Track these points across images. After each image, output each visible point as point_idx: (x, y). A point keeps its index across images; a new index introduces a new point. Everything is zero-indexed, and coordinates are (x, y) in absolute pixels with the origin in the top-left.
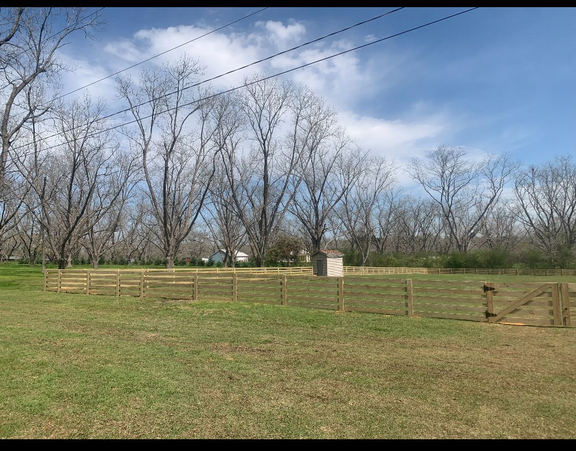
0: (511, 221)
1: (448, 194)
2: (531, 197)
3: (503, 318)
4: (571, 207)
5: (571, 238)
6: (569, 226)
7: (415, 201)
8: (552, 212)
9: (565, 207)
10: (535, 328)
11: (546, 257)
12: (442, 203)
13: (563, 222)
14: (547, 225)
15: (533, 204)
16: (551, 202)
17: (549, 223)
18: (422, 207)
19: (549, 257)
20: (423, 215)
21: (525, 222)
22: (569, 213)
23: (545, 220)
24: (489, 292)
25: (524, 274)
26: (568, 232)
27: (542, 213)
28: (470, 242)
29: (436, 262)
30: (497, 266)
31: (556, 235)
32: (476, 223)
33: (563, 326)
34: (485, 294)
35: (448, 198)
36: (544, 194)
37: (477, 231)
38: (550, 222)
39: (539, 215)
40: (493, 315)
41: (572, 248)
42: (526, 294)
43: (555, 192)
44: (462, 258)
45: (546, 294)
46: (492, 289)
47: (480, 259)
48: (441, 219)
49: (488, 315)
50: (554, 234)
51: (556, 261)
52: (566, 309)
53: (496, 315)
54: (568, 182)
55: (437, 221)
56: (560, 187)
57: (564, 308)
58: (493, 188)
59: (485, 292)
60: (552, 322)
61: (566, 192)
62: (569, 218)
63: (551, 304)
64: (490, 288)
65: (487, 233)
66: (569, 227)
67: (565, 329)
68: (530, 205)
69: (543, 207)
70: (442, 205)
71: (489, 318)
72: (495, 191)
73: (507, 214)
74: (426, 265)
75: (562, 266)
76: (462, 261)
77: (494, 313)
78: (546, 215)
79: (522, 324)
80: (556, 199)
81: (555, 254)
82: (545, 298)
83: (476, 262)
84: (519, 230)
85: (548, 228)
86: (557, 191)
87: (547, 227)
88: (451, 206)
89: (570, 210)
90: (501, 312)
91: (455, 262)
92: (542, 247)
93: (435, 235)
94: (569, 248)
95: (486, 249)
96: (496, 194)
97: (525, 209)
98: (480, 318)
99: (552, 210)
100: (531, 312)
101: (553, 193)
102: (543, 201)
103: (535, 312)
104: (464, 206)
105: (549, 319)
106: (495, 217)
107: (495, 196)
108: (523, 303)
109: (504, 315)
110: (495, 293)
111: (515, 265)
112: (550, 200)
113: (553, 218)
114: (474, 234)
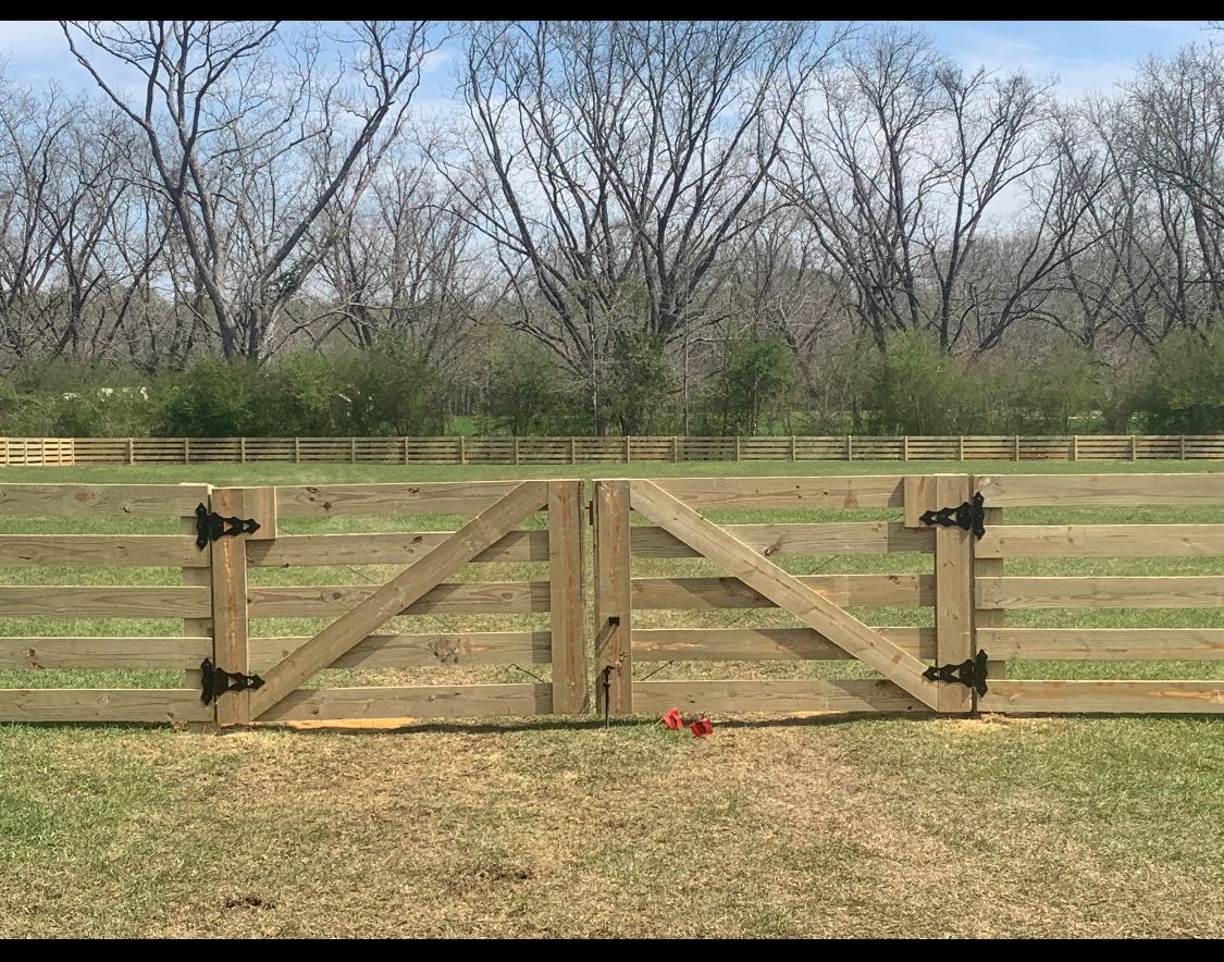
0: (454, 233)
1: (182, 83)
2: (527, 123)
3: (294, 696)
4: (673, 177)
5: (664, 305)
6: (659, 253)
7: (27, 106)
8: (603, 197)
9: (649, 172)
10: (457, 740)
11: (571, 386)
12: (154, 126)
13: (641, 238)
14: (581, 248)
15: (536, 155)
16: (602, 150)
17: (589, 242)
18: (65, 139)
19: (582, 383)
20: (69, 184)
21: (502, 236)
22: (662, 203)
23: (578, 229)
24: (226, 547)
25: (486, 457)
26: (657, 284)
27: (568, 195)
28: (275, 317)
29: (115, 408)
30: (385, 424)
31: (613, 292)
32: (303, 228)
33: (592, 714)
34: (201, 558)
35: (181, 102)
36: (577, 112)
37: (308, 263)
38: (594, 238)
39: (554, 204)
40: (244, 683)
41: (667, 350)
42: (421, 551)
43: (616, 110)
44: (235, 393)
45: (522, 547)
46: (238, 526)
47: (316, 397)
48: (154, 207)
49: (215, 681)
50: (605, 283)
51: (608, 402)
52: (614, 621)
53: (258, 682)
54: (666, 68)
55: (137, 218)
56: (636, 88)
57: (606, 615)
58: (378, 67)
59: (201, 544)
60: (545, 694)
61: (657, 110)
62: (662, 223)
63: (542, 597)
64: (233, 521)
65: (354, 281)
66: (661, 263)
67: (601, 734)
68: (522, 159)
69: (569, 167)
70: (151, 133)
71: (220, 701)
72: (385, 83)
73: (438, 200)
74: (69, 425)
75: (630, 424)
76: (234, 405)
77: (249, 669)
78: (581, 205)
79: (396, 723)
80: (622, 139)
81: (605, 373)
82: (512, 572)
83: (295, 409)
84: (478, 273)
85: (586, 261)
86: (626, 104)
87: (579, 256)
88: (192, 140)
89: (669, 188)
90: (289, 659)
91: (203, 409)
92: (560, 347)
93: (128, 282)
94: (657, 347)
95: (341, 349)
96: (388, 97)
97: (503, 176)
98: (172, 708)
99: (602, 187)
100: (443, 652)
101: (610, 112)
102: (573, 143)
103: (461, 651)
104: (256, 146)
105: (528, 683)
106: (390, 210)
107: (383, 110)
108: (403, 599)
109: (306, 677)
110: (259, 549)
111: (457, 423)
112: (599, 146)
113: (604, 221)
114: (292, 284)
